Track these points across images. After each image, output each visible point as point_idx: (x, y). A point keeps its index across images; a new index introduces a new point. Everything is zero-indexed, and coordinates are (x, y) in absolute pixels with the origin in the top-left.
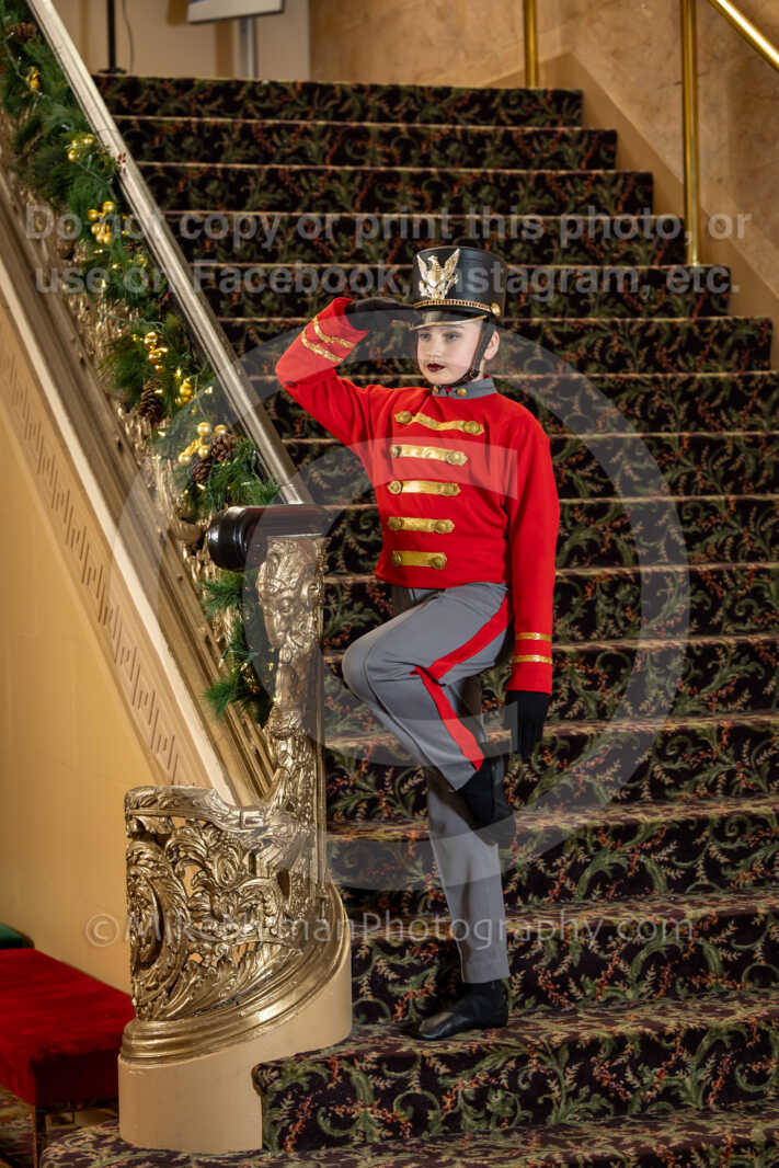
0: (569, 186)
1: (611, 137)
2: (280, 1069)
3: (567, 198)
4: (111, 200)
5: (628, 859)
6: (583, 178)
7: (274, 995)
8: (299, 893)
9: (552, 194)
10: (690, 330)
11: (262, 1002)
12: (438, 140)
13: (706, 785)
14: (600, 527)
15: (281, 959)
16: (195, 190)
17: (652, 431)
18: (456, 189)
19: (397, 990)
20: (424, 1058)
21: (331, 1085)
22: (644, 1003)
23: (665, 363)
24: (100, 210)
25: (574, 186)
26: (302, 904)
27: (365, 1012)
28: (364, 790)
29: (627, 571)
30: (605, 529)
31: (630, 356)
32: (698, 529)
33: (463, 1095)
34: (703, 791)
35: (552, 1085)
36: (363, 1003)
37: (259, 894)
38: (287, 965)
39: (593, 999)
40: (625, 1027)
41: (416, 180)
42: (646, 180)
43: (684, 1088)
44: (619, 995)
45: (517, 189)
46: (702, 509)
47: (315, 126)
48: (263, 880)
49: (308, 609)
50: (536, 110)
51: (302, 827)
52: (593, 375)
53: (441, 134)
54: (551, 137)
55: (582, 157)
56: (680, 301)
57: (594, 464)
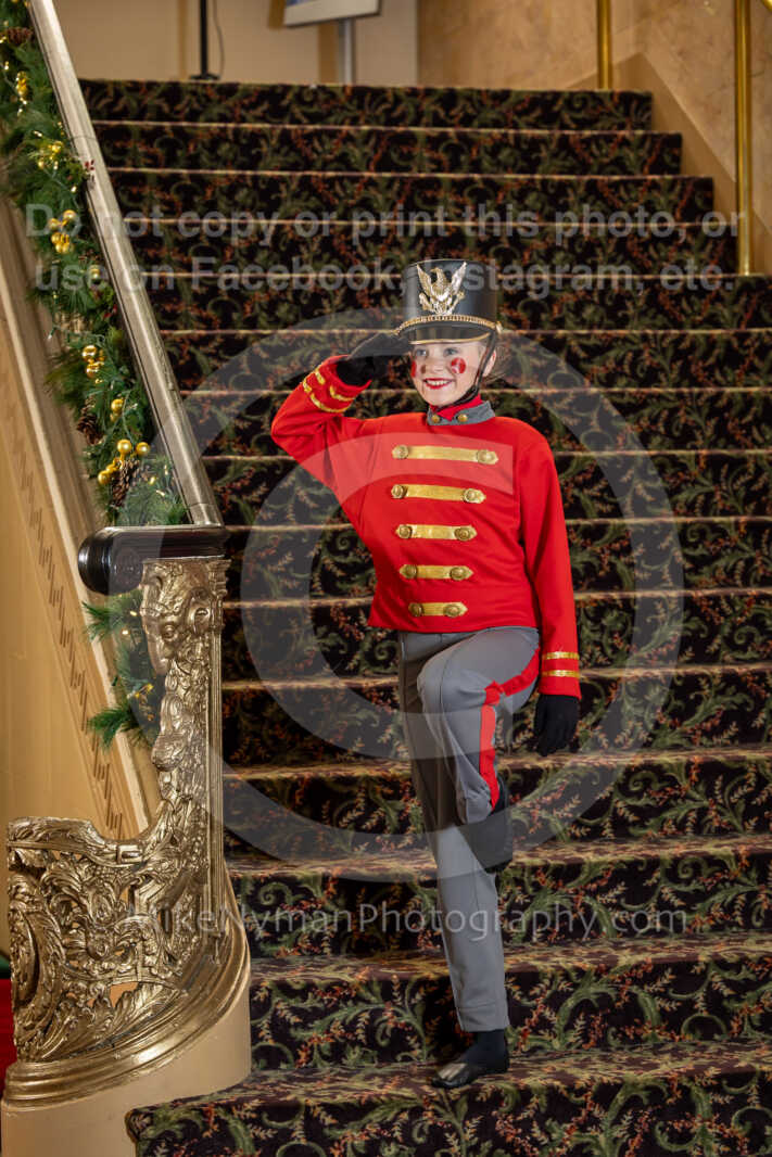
0: (622, 192)
1: (675, 141)
2: (152, 1116)
3: (621, 205)
4: (74, 209)
5: (572, 900)
6: (638, 183)
7: (154, 1037)
8: (184, 931)
9: (604, 200)
10: (728, 344)
11: (139, 1045)
12: (489, 144)
13: (675, 823)
14: (598, 550)
15: (163, 1000)
16: (224, 198)
17: (677, 448)
18: (501, 196)
19: (300, 1034)
20: (308, 1108)
21: (207, 1134)
22: (570, 1054)
23: (702, 376)
24: (60, 219)
25: (628, 191)
27: (266, 1057)
29: (616, 595)
30: (603, 552)
31: (663, 370)
32: (706, 553)
33: (353, 1147)
34: (670, 828)
35: (451, 1139)
36: (262, 1048)
37: (137, 931)
38: (170, 1006)
39: (516, 1049)
40: (535, 1080)
41: (459, 187)
42: (706, 186)
43: (598, 1146)
44: (546, 1045)
45: (567, 196)
46: (709, 530)
47: (359, 131)
48: (143, 916)
49: (197, 635)
50: (602, 114)
51: (189, 861)
52: (616, 389)
53: (493, 139)
54: (611, 141)
55: (645, 162)
56: (726, 313)
57: (603, 483)
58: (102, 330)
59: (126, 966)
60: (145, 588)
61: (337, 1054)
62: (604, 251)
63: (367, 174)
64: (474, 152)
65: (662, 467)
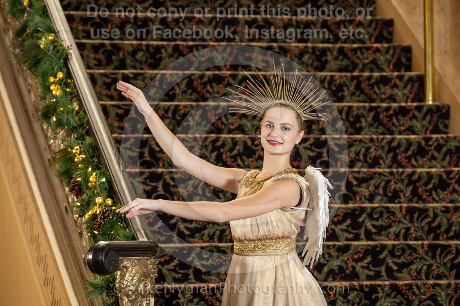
0: (359, 54)
1: (390, 23)
3: (358, 61)
4: (62, 71)
6: (368, 49)
9: (349, 59)
10: (419, 144)
12: (281, 24)
14: (346, 258)
16: (130, 57)
17: (390, 202)
18: (289, 56)
23: (404, 162)
24: (55, 77)
25: (362, 53)
29: (356, 283)
30: (348, 260)
31: (382, 158)
32: (405, 261)
42: (408, 50)
45: (327, 56)
46: (407, 248)
49: (143, 297)
52: (355, 169)
53: (283, 22)
54: (352, 23)
55: (372, 35)
56: (419, 125)
57: (348, 222)
58: (81, 138)
60: (119, 272)
62: (348, 89)
63: (212, 43)
65: (381, 213)
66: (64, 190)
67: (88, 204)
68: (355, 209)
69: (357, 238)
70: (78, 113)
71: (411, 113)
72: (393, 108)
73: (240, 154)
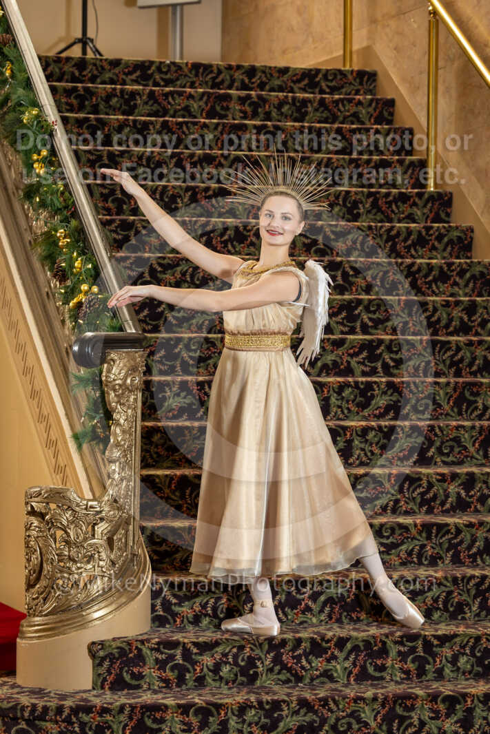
1: (391, 103)
2: (102, 644)
6: (368, 130)
7: (103, 605)
8: (120, 549)
10: (419, 232)
11: (95, 608)
12: (276, 102)
13: (381, 507)
14: (340, 353)
19: (177, 609)
20: (184, 643)
21: (131, 655)
22: (322, 625)
23: (403, 252)
24: (39, 154)
26: (122, 556)
27: (158, 621)
28: (173, 500)
29: (350, 379)
30: (343, 354)
31: (380, 247)
33: (207, 666)
34: (379, 511)
35: (259, 664)
36: (157, 616)
37: (96, 548)
38: (110, 589)
39: (292, 622)
40: (304, 635)
41: (258, 130)
43: (336, 671)
44: (309, 621)
47: (196, 92)
48: (99, 540)
49: (131, 391)
50: (346, 83)
51: (123, 512)
52: (352, 259)
53: (279, 99)
54: (351, 102)
55: (372, 115)
56: (419, 213)
57: (344, 314)
58: (66, 220)
59: (89, 566)
60: (106, 365)
61: (196, 620)
63: (203, 120)
64: (267, 107)
65: (379, 306)
66: (46, 275)
67: (72, 292)
68: (351, 301)
69: (352, 331)
70: (62, 193)
71: (412, 200)
72: (393, 194)
73: (230, 240)
